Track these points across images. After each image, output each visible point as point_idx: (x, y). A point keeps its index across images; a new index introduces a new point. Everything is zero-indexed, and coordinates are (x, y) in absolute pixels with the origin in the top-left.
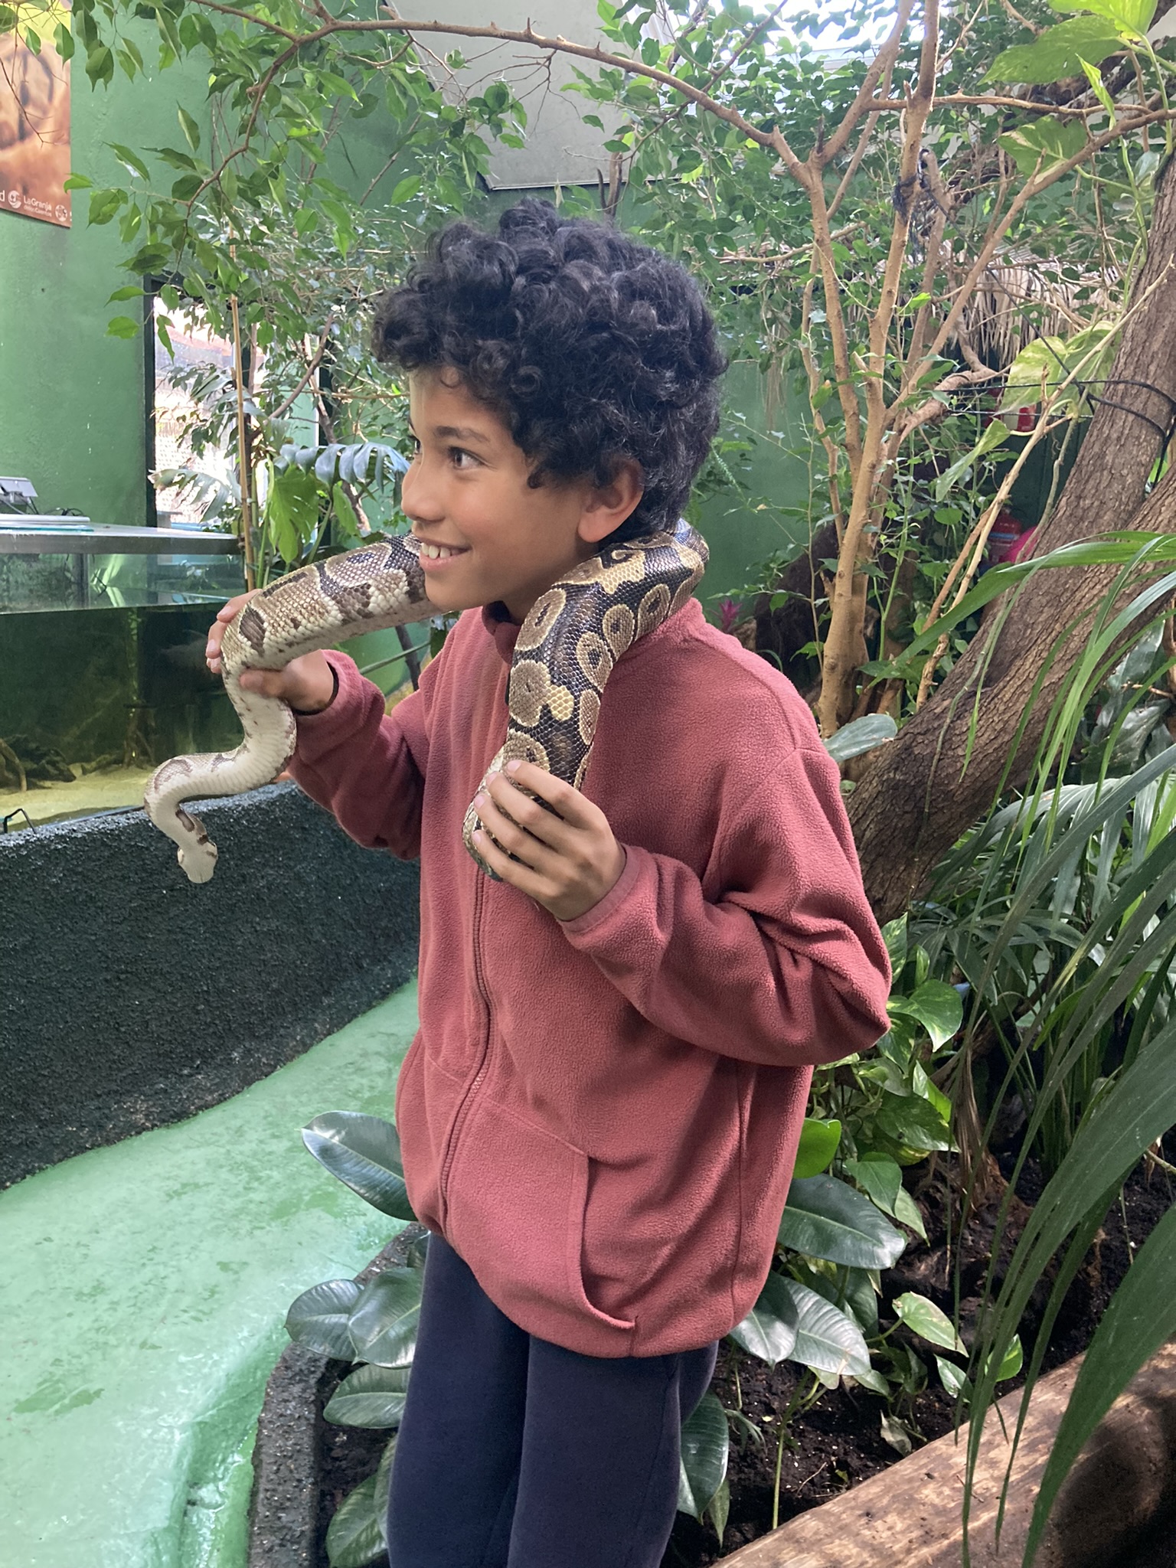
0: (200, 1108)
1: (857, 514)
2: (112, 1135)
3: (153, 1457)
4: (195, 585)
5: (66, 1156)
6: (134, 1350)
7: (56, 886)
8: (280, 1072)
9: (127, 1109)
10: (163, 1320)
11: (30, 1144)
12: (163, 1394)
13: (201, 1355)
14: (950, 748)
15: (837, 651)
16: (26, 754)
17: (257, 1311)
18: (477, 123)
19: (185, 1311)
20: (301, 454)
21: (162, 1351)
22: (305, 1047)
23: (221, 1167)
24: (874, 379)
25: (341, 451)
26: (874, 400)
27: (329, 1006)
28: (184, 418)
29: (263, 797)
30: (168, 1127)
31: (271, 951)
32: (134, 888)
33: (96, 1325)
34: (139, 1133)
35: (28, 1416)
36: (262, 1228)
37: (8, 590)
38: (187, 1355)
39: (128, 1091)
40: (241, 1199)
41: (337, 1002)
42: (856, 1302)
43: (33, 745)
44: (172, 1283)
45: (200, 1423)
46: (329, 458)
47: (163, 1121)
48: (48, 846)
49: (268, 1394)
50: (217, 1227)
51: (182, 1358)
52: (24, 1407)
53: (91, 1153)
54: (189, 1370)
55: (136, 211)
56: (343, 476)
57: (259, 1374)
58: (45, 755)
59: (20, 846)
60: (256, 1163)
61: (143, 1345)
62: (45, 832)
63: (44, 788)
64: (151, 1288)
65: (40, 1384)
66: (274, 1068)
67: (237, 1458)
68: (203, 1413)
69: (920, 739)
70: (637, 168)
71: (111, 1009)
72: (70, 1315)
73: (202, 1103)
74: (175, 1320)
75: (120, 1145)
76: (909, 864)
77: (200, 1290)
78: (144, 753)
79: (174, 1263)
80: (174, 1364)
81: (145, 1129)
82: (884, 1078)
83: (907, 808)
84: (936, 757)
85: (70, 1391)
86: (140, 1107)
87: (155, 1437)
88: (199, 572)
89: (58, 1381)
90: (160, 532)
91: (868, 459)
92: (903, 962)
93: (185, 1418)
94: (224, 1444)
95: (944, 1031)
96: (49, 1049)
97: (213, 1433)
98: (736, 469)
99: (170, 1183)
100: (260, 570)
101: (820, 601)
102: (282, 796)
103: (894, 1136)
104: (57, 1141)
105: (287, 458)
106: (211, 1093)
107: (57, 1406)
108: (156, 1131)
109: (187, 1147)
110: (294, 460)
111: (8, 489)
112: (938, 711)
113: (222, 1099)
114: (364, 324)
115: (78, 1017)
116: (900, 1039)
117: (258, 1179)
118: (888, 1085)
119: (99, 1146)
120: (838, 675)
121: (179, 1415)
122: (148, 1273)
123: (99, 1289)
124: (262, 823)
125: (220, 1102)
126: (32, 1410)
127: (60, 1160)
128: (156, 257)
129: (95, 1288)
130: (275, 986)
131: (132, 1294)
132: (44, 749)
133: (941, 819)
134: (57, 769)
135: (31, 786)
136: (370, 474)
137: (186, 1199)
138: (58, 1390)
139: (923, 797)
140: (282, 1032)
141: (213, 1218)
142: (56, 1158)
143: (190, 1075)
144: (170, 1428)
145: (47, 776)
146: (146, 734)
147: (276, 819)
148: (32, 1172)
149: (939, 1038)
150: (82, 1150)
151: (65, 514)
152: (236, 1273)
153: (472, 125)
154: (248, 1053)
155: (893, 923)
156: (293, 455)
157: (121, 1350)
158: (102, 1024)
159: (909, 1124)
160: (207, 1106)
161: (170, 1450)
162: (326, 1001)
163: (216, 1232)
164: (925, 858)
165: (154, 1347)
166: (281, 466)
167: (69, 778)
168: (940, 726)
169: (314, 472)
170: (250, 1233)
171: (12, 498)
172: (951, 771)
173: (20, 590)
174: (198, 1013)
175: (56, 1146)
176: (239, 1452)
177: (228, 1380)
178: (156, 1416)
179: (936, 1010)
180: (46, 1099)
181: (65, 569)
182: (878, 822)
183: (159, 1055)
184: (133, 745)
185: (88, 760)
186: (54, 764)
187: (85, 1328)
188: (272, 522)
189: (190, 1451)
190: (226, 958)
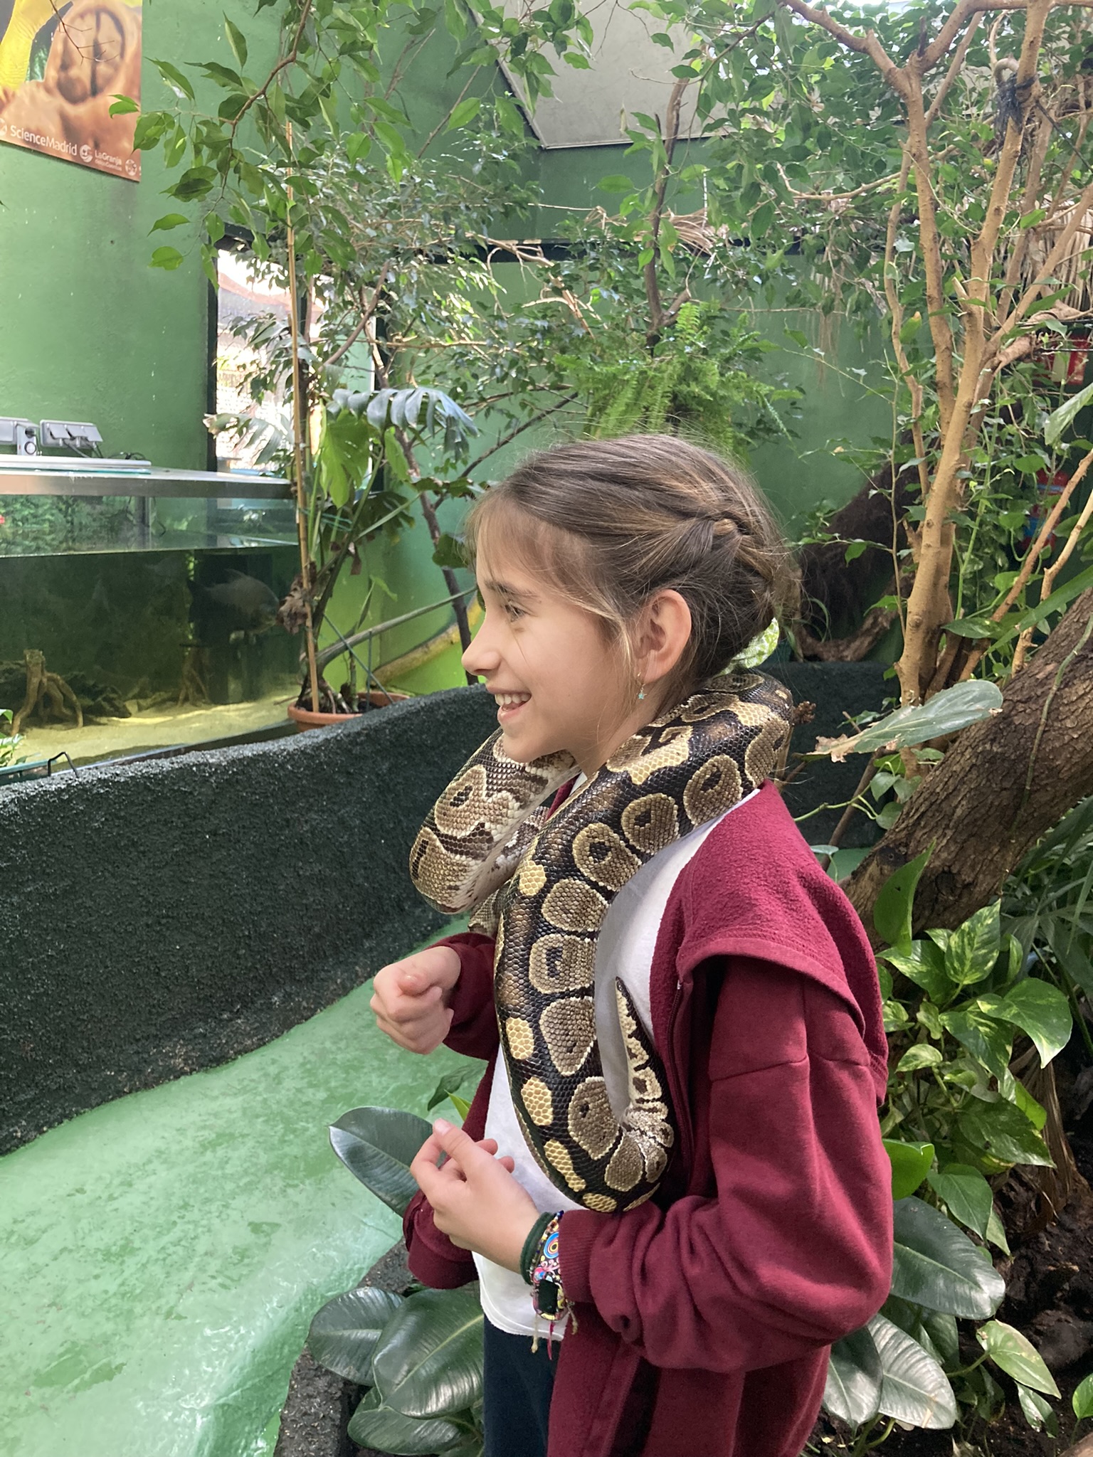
0: (239, 1053)
1: (948, 460)
2: (150, 1079)
3: (172, 1442)
4: (254, 529)
5: (104, 1100)
6: (158, 1321)
7: (98, 830)
8: (319, 1015)
9: (167, 1053)
10: (190, 1286)
11: (68, 1089)
12: (187, 1372)
13: (227, 1328)
14: (1057, 719)
15: (923, 607)
16: (83, 691)
17: (286, 1279)
18: (540, 41)
19: (213, 1277)
20: (355, 399)
21: (188, 1322)
22: (345, 990)
23: (257, 1116)
24: (974, 308)
25: (394, 395)
26: (974, 331)
27: (371, 949)
28: (244, 366)
29: (308, 742)
30: (206, 1071)
31: (314, 895)
32: (177, 833)
33: (122, 1289)
34: (177, 1077)
35: (48, 1391)
36: (296, 1186)
37: (71, 531)
38: (213, 1327)
39: (168, 1036)
40: (276, 1153)
41: (378, 944)
42: (934, 1327)
43: (91, 682)
44: (201, 1246)
45: (223, 1405)
46: (381, 403)
47: (202, 1066)
48: (90, 790)
49: (292, 1387)
50: (250, 1183)
51: (208, 1332)
52: (44, 1380)
53: (129, 1098)
54: (214, 1345)
55: (180, 133)
56: (395, 420)
57: (286, 1350)
58: (101, 692)
59: (60, 791)
60: (292, 1113)
61: (168, 1315)
62: (87, 774)
63: (99, 724)
64: (180, 1250)
65: (61, 1355)
66: (313, 1012)
67: (261, 1443)
68: (227, 1395)
69: (1020, 707)
70: (706, 95)
71: (150, 954)
72: (96, 1277)
73: (240, 1048)
74: (203, 1287)
75: (158, 1089)
76: (1004, 845)
77: (230, 1251)
78: (199, 690)
79: (204, 1222)
80: (199, 1338)
81: (185, 1073)
82: (971, 1083)
83: (1006, 784)
84: (1041, 728)
85: (91, 1364)
86: (178, 1052)
87: (176, 1419)
88: (254, 516)
89: (79, 1353)
90: (219, 476)
91: (962, 398)
92: (996, 954)
93: (207, 1401)
94: (247, 1429)
95: (1052, 1042)
96: (88, 993)
97: (236, 1416)
98: (786, 416)
99: (206, 1133)
100: (311, 515)
101: (904, 553)
102: (326, 740)
103: (980, 1145)
104: (95, 1085)
105: (340, 402)
106: (251, 1038)
107: (76, 1381)
108: (195, 1076)
109: (224, 1094)
110: (346, 405)
111: (74, 434)
112: (1040, 676)
113: (262, 1043)
114: (419, 273)
115: (118, 962)
116: (995, 1047)
117: (294, 1131)
118: (978, 1091)
119: (138, 1090)
120: (921, 634)
121: (201, 1397)
122: (176, 1233)
123: (127, 1249)
124: (307, 767)
125: (259, 1046)
126: (52, 1384)
127: (98, 1105)
128: (200, 181)
129: (123, 1248)
130: (317, 930)
131: (161, 1256)
132: (101, 686)
133: (1043, 797)
134: (113, 706)
135: (85, 724)
136: (421, 418)
137: (220, 1152)
138: (81, 1362)
139: (1025, 773)
140: (323, 975)
141: (246, 1172)
142: (94, 1102)
143: (230, 1020)
144: (192, 1410)
145: (102, 713)
146: (201, 673)
147: (321, 763)
148: (69, 1117)
149: (1048, 1051)
150: (120, 1094)
151: (128, 458)
152: (268, 1235)
153: (534, 41)
154: (288, 997)
155: (985, 911)
156: (346, 399)
157: (146, 1320)
158: (142, 969)
159: (996, 1133)
160: (247, 1050)
161: (191, 1436)
162: (367, 945)
163: (249, 1188)
164: (1022, 839)
165: (179, 1317)
166: (333, 410)
167: (125, 714)
168: (1045, 694)
169: (366, 417)
170: (283, 1191)
171: (78, 442)
172: (1057, 744)
173: (84, 532)
174: (239, 957)
175: (94, 1090)
176: (264, 1438)
177: (254, 1357)
178: (178, 1397)
179: (1041, 1015)
180: (86, 1044)
181: (125, 511)
182: (971, 798)
183: (199, 1000)
184: (188, 684)
185: (145, 697)
186: (109, 701)
187: (111, 1293)
188: (324, 467)
189: (211, 1437)
190: (269, 903)
